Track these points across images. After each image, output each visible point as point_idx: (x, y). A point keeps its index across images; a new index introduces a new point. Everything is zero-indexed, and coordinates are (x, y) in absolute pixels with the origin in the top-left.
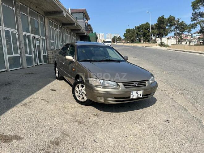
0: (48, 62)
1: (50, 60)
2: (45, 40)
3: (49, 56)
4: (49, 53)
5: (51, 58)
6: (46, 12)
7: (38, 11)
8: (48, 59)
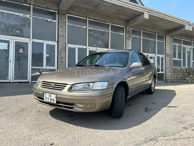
0: (165, 81)
1: (167, 78)
2: (164, 58)
3: (167, 74)
4: (167, 72)
5: (169, 76)
6: (167, 31)
7: (156, 32)
8: (166, 77)
